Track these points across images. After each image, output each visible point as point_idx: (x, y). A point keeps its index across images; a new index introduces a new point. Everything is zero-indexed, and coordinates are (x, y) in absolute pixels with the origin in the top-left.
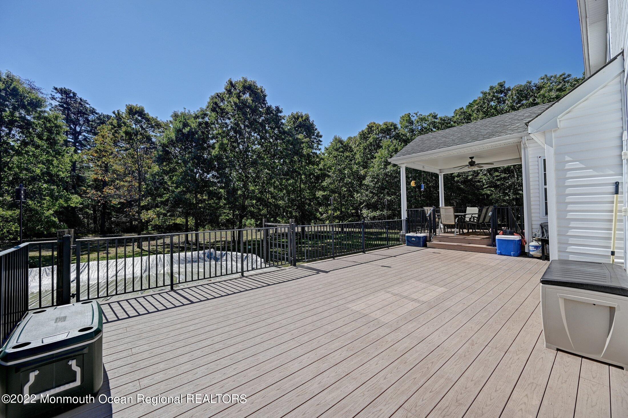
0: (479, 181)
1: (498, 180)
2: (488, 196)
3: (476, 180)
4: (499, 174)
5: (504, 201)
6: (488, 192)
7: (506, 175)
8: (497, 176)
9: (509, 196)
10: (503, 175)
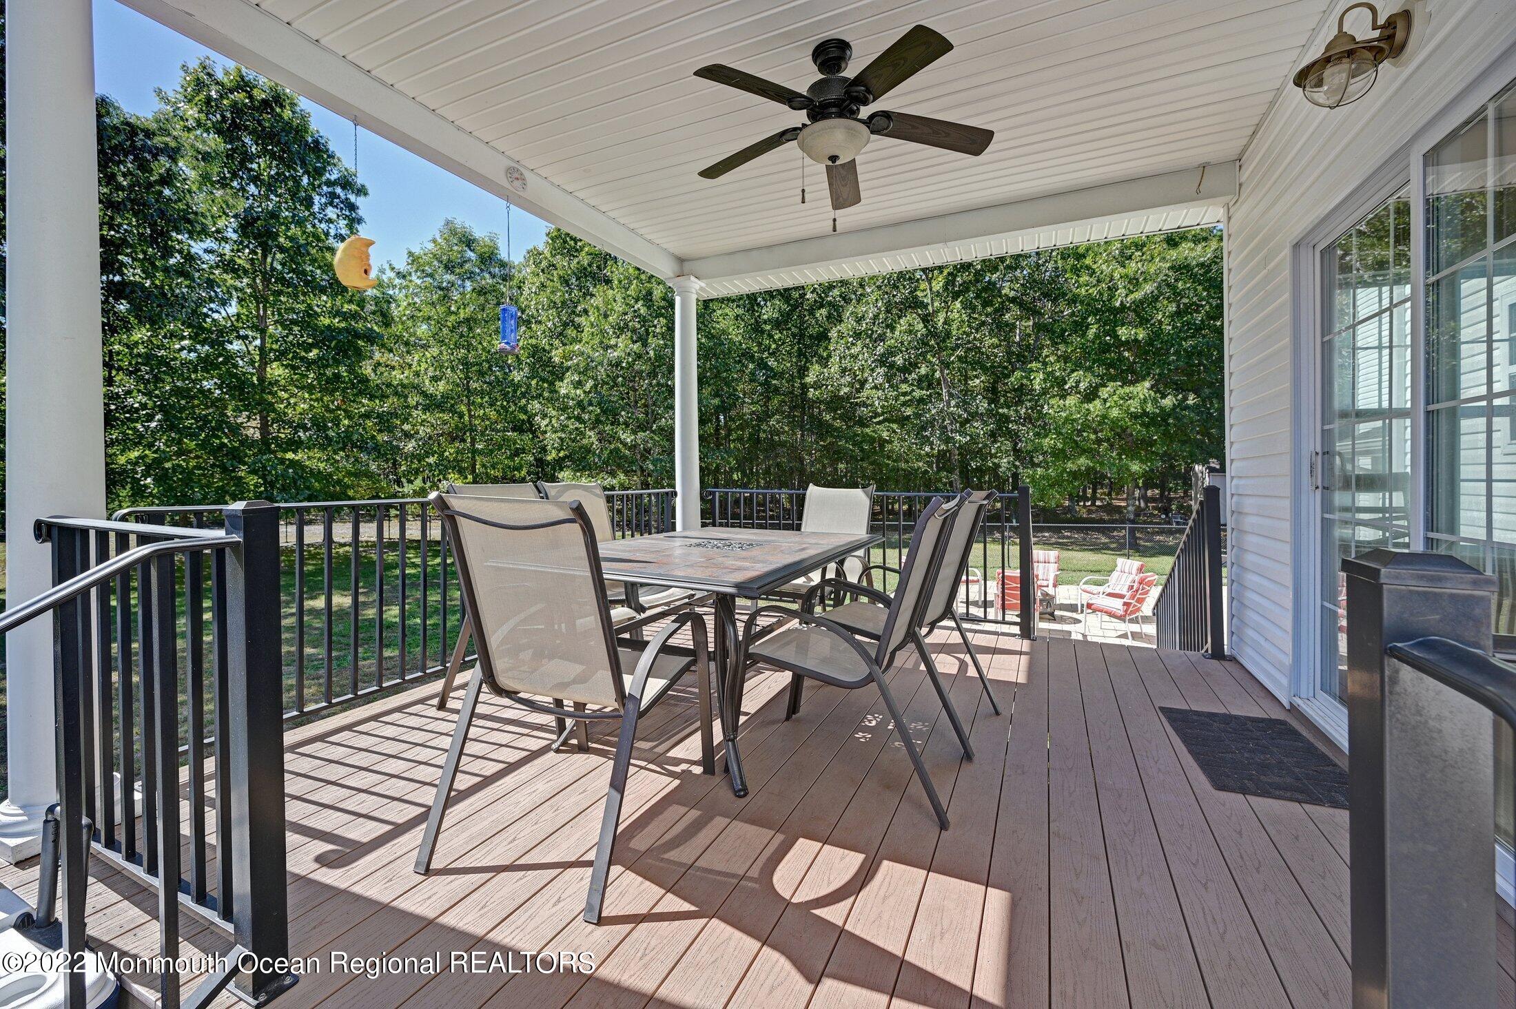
0: (864, 405)
1: (904, 404)
2: (883, 442)
3: (858, 400)
4: (909, 389)
5: (919, 458)
6: (885, 435)
7: (924, 392)
8: (905, 394)
9: (931, 444)
10: (918, 393)
